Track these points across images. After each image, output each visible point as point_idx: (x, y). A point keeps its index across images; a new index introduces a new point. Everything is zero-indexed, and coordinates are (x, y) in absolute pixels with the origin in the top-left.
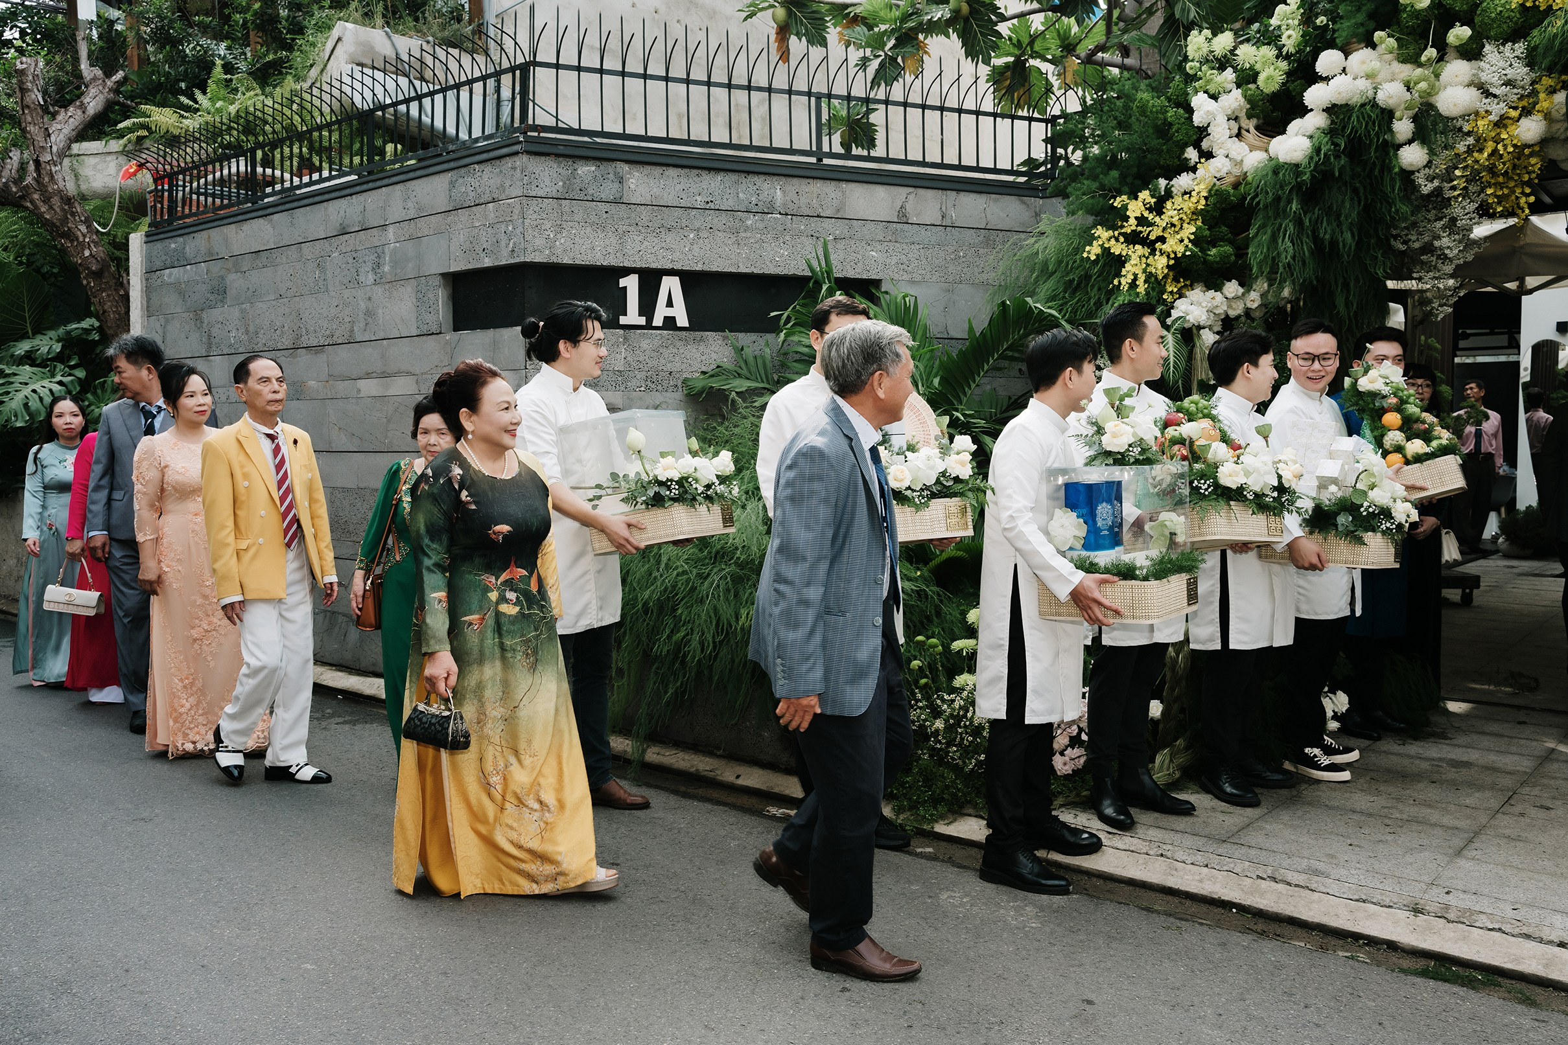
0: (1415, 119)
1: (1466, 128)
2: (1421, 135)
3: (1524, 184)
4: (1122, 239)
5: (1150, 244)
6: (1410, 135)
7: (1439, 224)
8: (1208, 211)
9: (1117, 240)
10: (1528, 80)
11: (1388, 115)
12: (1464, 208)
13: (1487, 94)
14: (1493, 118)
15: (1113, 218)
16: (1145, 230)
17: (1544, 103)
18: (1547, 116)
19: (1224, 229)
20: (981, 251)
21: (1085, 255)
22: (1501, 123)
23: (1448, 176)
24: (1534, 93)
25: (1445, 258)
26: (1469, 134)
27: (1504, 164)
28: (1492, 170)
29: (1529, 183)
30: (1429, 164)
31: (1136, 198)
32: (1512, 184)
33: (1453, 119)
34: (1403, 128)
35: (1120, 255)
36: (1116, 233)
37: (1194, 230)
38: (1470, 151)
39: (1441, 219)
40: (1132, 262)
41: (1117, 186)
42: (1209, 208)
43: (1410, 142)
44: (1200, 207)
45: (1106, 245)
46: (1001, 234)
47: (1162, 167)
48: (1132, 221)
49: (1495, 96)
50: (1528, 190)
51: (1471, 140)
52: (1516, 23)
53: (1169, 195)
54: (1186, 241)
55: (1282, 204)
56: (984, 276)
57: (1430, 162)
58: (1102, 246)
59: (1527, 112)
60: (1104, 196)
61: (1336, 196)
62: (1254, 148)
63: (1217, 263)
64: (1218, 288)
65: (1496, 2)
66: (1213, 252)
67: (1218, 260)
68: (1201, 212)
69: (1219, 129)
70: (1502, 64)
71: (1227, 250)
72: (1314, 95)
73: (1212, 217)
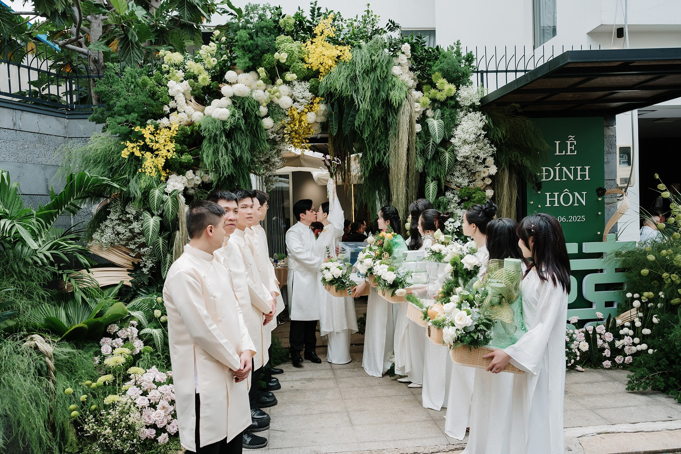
0: (268, 107)
1: (287, 113)
2: (270, 114)
6: (266, 114)
8: (178, 137)
10: (310, 98)
11: (257, 104)
13: (295, 101)
14: (299, 111)
16: (151, 145)
17: (315, 108)
18: (316, 113)
19: (186, 147)
20: (37, 145)
22: (302, 113)
24: (312, 103)
26: (289, 116)
27: (301, 130)
30: (273, 127)
33: (281, 108)
35: (140, 157)
37: (174, 146)
38: (289, 123)
41: (135, 121)
42: (178, 136)
43: (266, 116)
44: (174, 135)
45: (131, 151)
47: (152, 113)
49: (298, 102)
50: (308, 141)
51: (289, 119)
52: (305, 74)
54: (171, 151)
56: (40, 160)
58: (129, 151)
59: (311, 109)
60: (129, 125)
61: (239, 137)
62: (196, 110)
63: (186, 163)
64: (184, 174)
65: (299, 64)
66: (183, 157)
67: (186, 161)
68: (174, 138)
69: (181, 99)
70: (302, 90)
71: (190, 157)
72: (225, 89)
73: (180, 140)
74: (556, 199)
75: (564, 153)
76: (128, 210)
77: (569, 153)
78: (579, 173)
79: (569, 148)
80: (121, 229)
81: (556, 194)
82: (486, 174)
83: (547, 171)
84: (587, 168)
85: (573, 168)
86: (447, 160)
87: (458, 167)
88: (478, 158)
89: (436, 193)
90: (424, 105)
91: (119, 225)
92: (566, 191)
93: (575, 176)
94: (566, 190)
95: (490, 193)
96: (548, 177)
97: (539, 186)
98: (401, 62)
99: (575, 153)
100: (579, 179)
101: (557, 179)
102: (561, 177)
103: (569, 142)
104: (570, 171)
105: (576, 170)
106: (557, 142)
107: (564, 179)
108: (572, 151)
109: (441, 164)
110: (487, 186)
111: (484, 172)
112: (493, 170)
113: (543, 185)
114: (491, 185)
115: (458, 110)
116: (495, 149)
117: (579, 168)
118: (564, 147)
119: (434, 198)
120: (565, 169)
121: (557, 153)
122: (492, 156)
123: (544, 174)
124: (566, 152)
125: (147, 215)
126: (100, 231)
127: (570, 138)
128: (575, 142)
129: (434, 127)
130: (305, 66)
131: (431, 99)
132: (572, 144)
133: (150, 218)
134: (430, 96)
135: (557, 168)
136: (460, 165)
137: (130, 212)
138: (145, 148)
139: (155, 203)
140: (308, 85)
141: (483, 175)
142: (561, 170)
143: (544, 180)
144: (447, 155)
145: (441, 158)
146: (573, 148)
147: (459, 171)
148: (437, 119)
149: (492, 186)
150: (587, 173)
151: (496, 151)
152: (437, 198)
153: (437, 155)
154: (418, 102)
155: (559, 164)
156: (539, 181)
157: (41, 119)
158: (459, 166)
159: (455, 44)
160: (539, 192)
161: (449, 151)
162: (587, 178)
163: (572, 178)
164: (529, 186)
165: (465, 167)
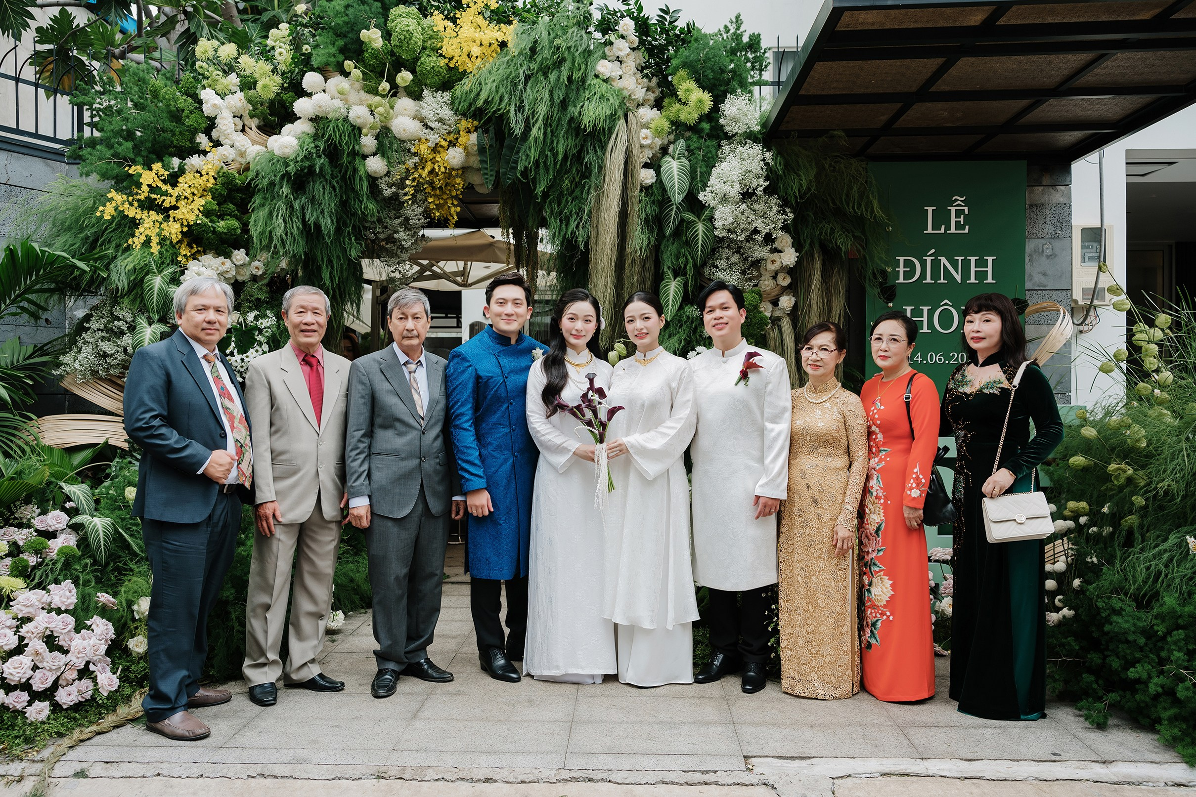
0: (377, 137)
1: (413, 150)
2: (381, 150)
3: (452, 197)
4: (136, 204)
5: (165, 212)
6: (374, 149)
7: (397, 221)
8: (216, 190)
9: (131, 204)
10: (452, 121)
11: (356, 131)
12: (413, 211)
13: (427, 126)
14: (431, 144)
15: (128, 183)
16: (159, 199)
17: (463, 139)
18: (466, 150)
19: (231, 206)
21: (98, 214)
22: (435, 149)
23: (401, 185)
24: (457, 131)
25: (403, 249)
26: (415, 154)
27: (439, 180)
28: (431, 183)
29: (456, 197)
30: (388, 174)
31: (151, 169)
32: (445, 197)
33: (404, 141)
34: (368, 142)
35: (134, 219)
36: (131, 199)
37: (203, 203)
38: (416, 167)
39: (398, 218)
40: (146, 225)
41: (132, 156)
42: (217, 187)
43: (374, 154)
44: (210, 185)
45: (121, 209)
46: (24, 191)
47: (173, 146)
48: (145, 188)
49: (432, 129)
50: (456, 203)
51: (416, 159)
52: (444, 77)
53: (182, 171)
54: (197, 212)
55: (276, 189)
57: (388, 172)
58: (116, 209)
59: (452, 144)
60: (120, 164)
61: (318, 189)
62: (254, 142)
63: (225, 234)
64: (228, 256)
65: (430, 59)
66: (222, 223)
67: (226, 231)
68: (211, 190)
69: (226, 122)
70: (435, 105)
71: (234, 223)
72: (301, 106)
73: (221, 195)
74: (925, 319)
75: (942, 231)
76: (117, 312)
77: (953, 230)
78: (973, 269)
79: (953, 220)
80: (107, 347)
81: (925, 309)
82: (777, 266)
83: (907, 263)
84: (990, 259)
85: (960, 258)
86: (700, 237)
87: (726, 252)
88: (756, 231)
89: (679, 299)
90: (658, 133)
91: (103, 339)
92: (946, 304)
93: (966, 274)
94: (946, 301)
95: (787, 302)
96: (908, 276)
97: (889, 292)
98: (621, 54)
99: (967, 231)
100: (973, 280)
101: (928, 280)
102: (935, 275)
103: (953, 209)
104: (954, 264)
105: (966, 264)
106: (930, 210)
107: (942, 281)
108: (958, 226)
109: (689, 243)
110: (784, 290)
111: (773, 262)
112: (789, 257)
113: (898, 292)
114: (789, 286)
115: (724, 142)
116: (791, 216)
117: (973, 259)
118: (942, 218)
119: (676, 308)
120: (944, 260)
121: (930, 230)
122: (782, 228)
123: (901, 269)
124: (948, 227)
125: (142, 321)
126: (75, 350)
127: (956, 200)
128: (966, 209)
129: (672, 172)
130: (443, 62)
131: (673, 123)
132: (958, 213)
133: (145, 327)
134: (672, 116)
135: (929, 259)
136: (729, 247)
137: (121, 317)
138: (149, 205)
139: (155, 300)
140: (447, 96)
141: (772, 267)
142: (936, 264)
143: (901, 280)
144: (700, 227)
145: (690, 233)
146: (962, 219)
147: (728, 259)
148: (678, 158)
149: (791, 289)
150: (989, 269)
151: (794, 219)
152: (681, 308)
153: (682, 227)
154: (648, 128)
155: (933, 251)
156: (890, 283)
157: (13, 161)
158: (726, 250)
159: (732, 22)
160: (891, 305)
161: (704, 220)
162: (990, 280)
163: (958, 278)
164: (872, 292)
165: (738, 252)
